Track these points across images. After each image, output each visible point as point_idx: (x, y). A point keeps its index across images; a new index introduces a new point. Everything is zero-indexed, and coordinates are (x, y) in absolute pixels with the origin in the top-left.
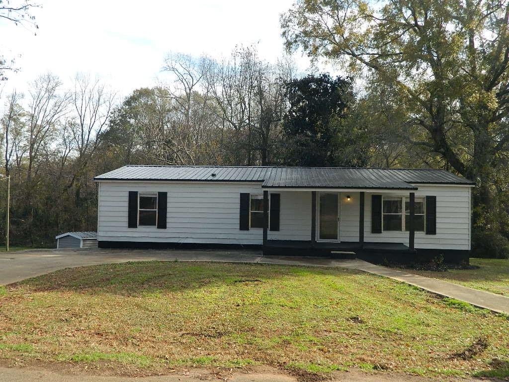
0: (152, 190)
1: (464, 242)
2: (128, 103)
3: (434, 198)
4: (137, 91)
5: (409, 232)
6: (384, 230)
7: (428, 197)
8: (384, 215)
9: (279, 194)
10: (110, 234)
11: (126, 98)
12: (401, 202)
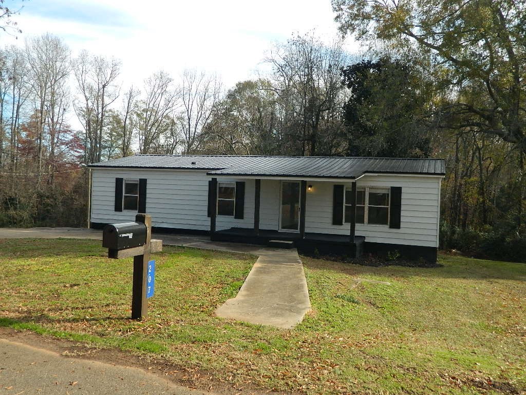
0: (135, 177)
1: (430, 238)
2: (231, 95)
3: (400, 189)
4: (240, 84)
5: (350, 224)
6: (346, 222)
7: (393, 189)
8: (346, 206)
9: (244, 182)
10: (101, 217)
11: (229, 91)
12: (364, 192)
